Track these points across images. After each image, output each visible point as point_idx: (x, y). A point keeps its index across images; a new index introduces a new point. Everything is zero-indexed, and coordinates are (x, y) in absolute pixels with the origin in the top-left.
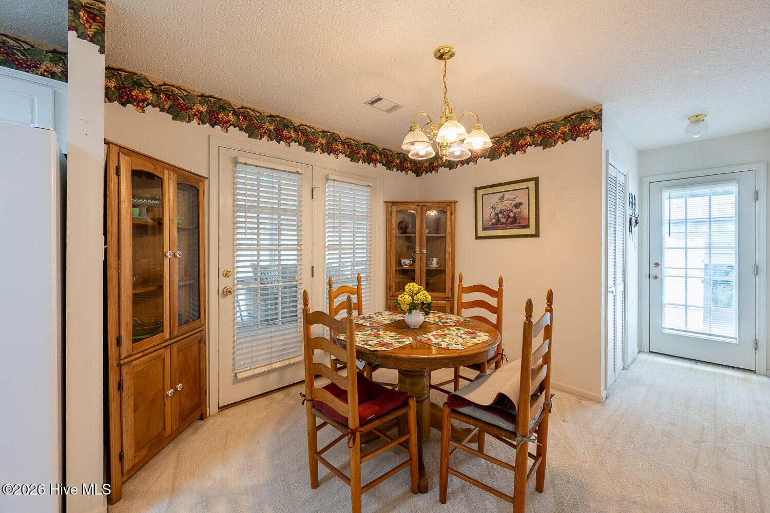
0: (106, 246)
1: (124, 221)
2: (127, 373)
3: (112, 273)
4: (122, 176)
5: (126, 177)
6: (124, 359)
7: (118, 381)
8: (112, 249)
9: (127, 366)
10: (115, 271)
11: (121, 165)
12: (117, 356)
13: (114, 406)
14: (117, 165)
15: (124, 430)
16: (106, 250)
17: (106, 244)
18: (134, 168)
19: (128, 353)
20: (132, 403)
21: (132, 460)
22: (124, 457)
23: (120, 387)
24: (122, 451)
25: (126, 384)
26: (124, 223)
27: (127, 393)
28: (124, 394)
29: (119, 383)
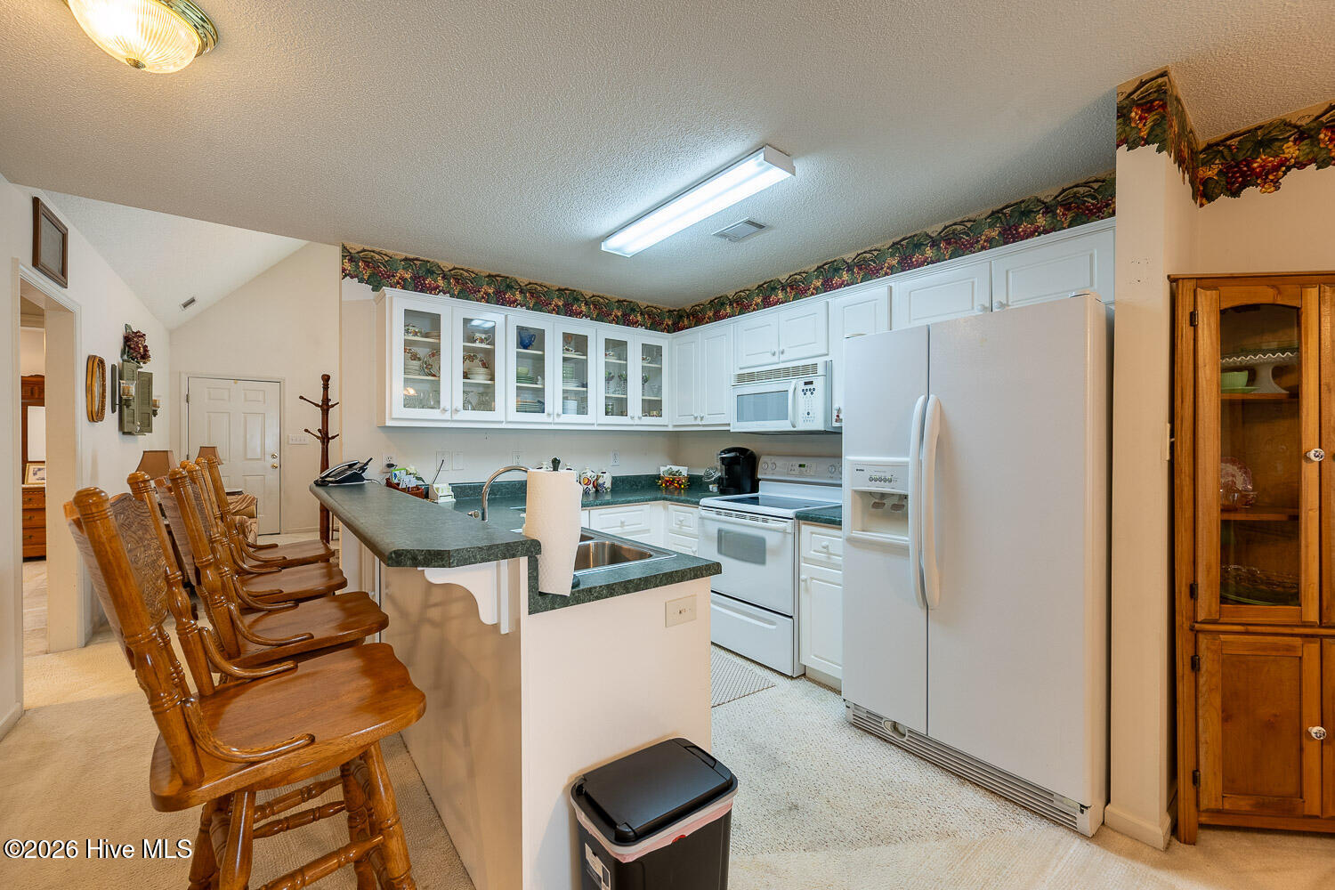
0: (1173, 440)
1: (1203, 397)
2: (1208, 648)
3: (1184, 481)
4: (1200, 326)
5: (1209, 325)
6: (1202, 623)
7: (1191, 653)
8: (1182, 443)
9: (1209, 637)
10: (1187, 479)
11: (1200, 308)
12: (1191, 614)
13: (1184, 689)
14: (1192, 310)
15: (1202, 739)
16: (1172, 445)
17: (1172, 435)
18: (1225, 305)
19: (1210, 615)
20: (1218, 701)
21: (1216, 798)
22: (1201, 780)
23: (1195, 665)
24: (1198, 770)
25: (1205, 665)
26: (1203, 401)
27: (1207, 680)
28: (1202, 681)
29: (1192, 658)
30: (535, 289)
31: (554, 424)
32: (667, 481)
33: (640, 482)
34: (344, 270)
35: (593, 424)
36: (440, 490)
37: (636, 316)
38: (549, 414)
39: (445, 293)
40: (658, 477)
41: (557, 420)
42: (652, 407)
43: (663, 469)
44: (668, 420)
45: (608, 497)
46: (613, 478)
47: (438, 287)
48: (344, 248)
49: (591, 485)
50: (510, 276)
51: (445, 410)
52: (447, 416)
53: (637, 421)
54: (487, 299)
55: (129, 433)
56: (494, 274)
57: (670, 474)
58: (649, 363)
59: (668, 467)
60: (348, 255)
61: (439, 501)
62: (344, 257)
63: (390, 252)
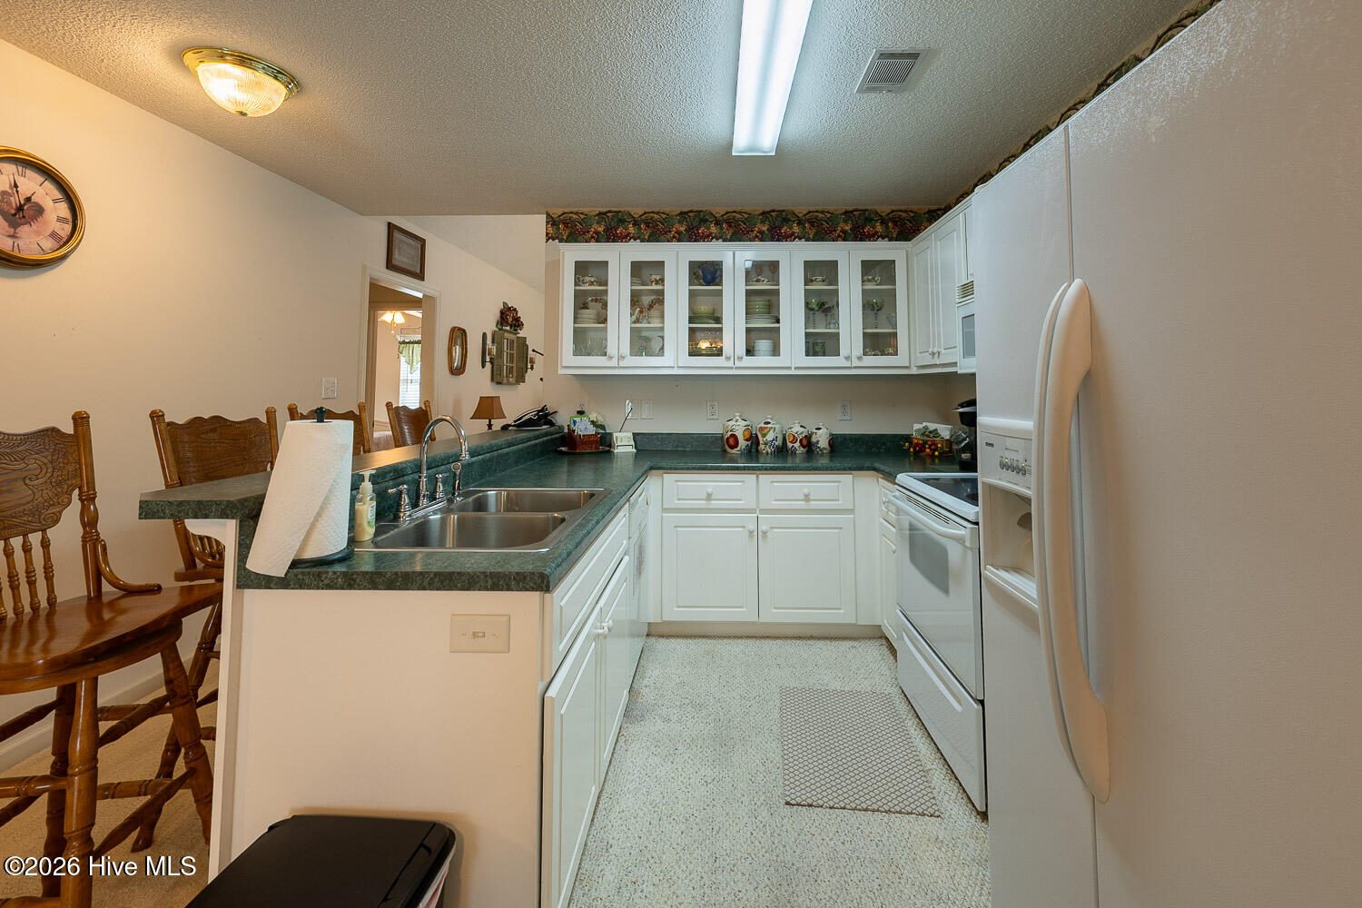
30: (734, 217)
31: (736, 368)
32: (917, 444)
33: (884, 443)
34: (547, 234)
35: (789, 368)
36: (619, 440)
37: (874, 227)
38: (728, 358)
39: (635, 240)
40: (907, 438)
41: (738, 364)
42: (879, 342)
43: (917, 426)
44: (906, 359)
45: (824, 461)
46: (831, 435)
47: (629, 234)
48: (548, 215)
49: (798, 444)
50: (704, 209)
51: (611, 358)
52: (614, 363)
53: (856, 363)
54: (679, 238)
55: (498, 383)
56: (686, 210)
57: (923, 434)
58: (877, 285)
59: (924, 424)
60: (552, 221)
61: (616, 451)
62: (547, 222)
63: (585, 210)
